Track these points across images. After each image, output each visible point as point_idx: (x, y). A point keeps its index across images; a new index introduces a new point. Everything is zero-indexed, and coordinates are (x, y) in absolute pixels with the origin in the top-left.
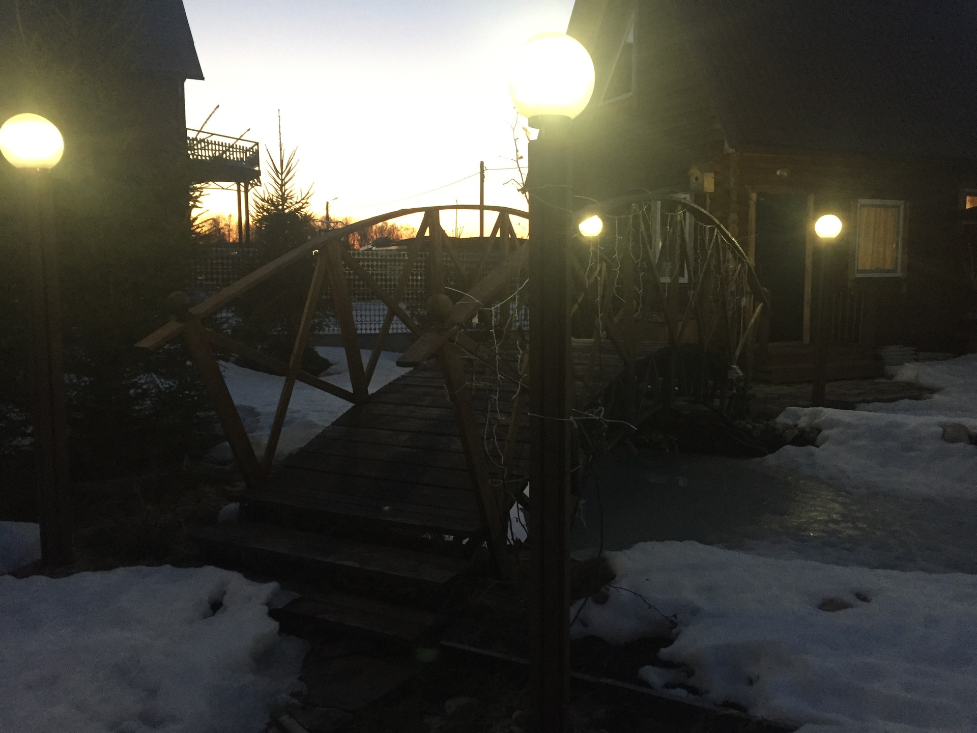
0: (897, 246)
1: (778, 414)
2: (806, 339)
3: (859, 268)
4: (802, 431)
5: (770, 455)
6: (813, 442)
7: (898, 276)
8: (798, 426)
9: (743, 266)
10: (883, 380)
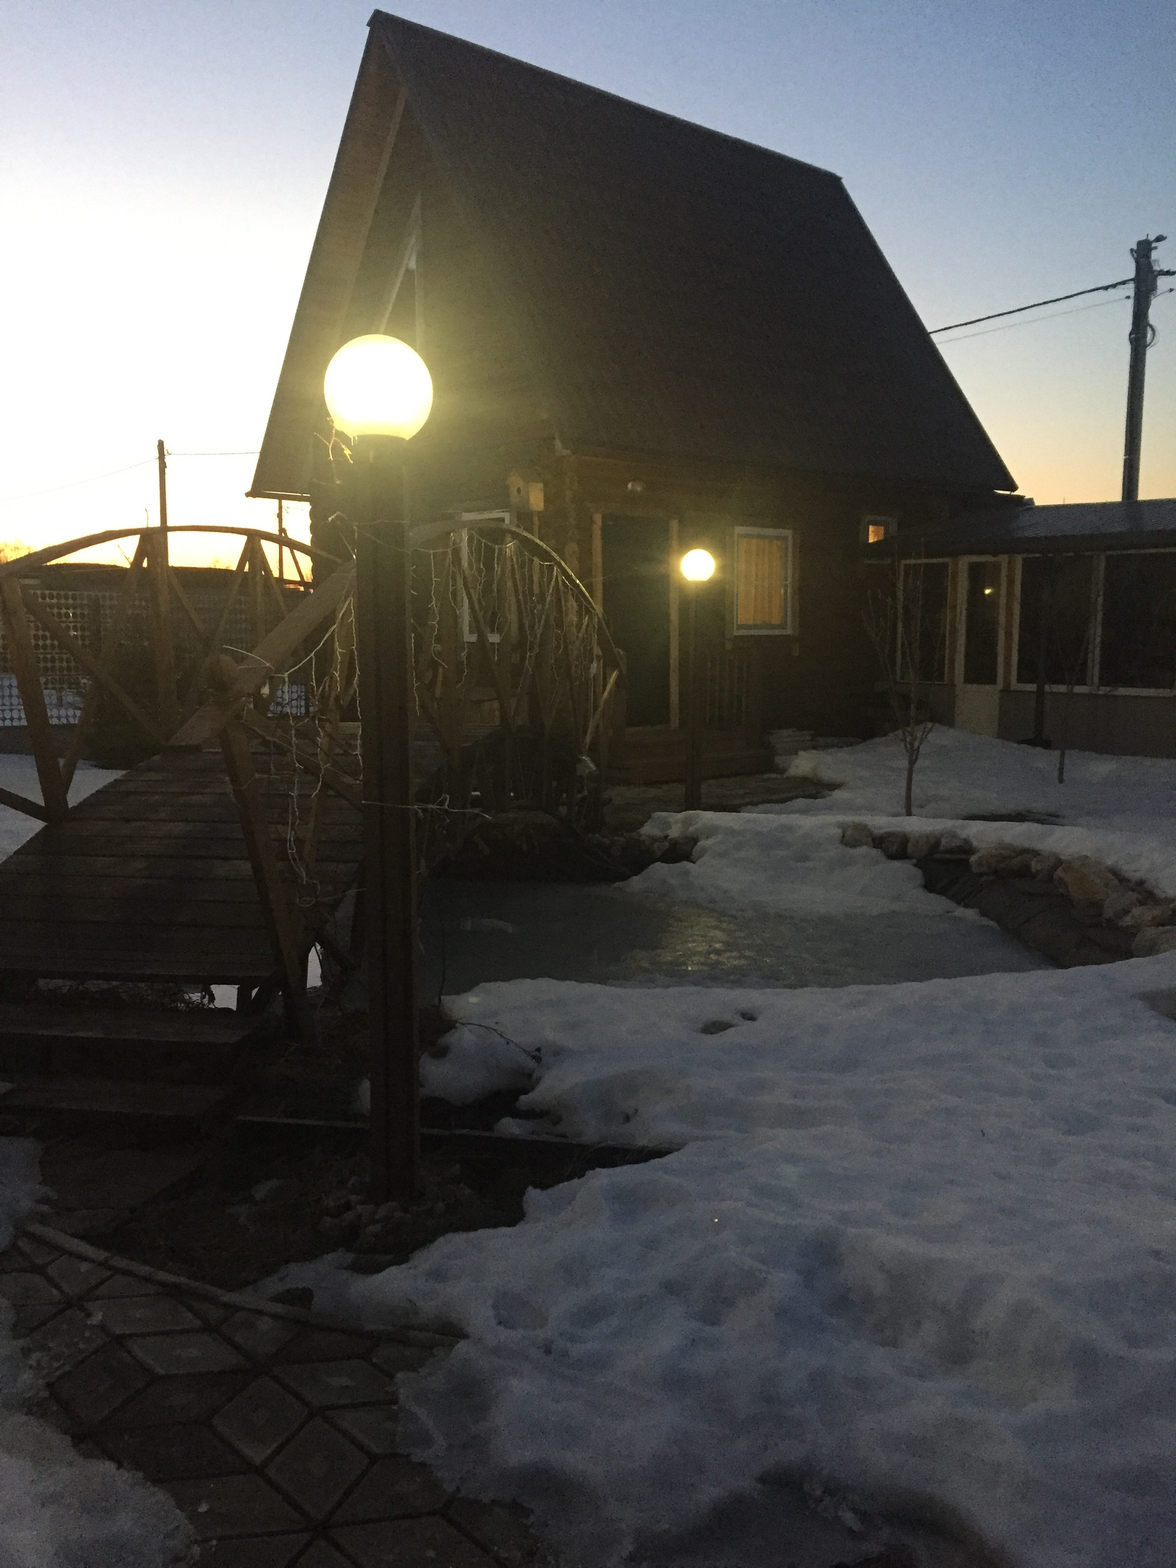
0: (786, 592)
1: (642, 824)
2: (675, 722)
3: (739, 623)
4: (674, 843)
5: (635, 878)
6: (688, 857)
7: (788, 633)
8: (669, 838)
9: (591, 618)
10: (773, 776)
